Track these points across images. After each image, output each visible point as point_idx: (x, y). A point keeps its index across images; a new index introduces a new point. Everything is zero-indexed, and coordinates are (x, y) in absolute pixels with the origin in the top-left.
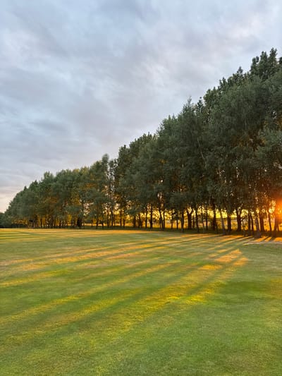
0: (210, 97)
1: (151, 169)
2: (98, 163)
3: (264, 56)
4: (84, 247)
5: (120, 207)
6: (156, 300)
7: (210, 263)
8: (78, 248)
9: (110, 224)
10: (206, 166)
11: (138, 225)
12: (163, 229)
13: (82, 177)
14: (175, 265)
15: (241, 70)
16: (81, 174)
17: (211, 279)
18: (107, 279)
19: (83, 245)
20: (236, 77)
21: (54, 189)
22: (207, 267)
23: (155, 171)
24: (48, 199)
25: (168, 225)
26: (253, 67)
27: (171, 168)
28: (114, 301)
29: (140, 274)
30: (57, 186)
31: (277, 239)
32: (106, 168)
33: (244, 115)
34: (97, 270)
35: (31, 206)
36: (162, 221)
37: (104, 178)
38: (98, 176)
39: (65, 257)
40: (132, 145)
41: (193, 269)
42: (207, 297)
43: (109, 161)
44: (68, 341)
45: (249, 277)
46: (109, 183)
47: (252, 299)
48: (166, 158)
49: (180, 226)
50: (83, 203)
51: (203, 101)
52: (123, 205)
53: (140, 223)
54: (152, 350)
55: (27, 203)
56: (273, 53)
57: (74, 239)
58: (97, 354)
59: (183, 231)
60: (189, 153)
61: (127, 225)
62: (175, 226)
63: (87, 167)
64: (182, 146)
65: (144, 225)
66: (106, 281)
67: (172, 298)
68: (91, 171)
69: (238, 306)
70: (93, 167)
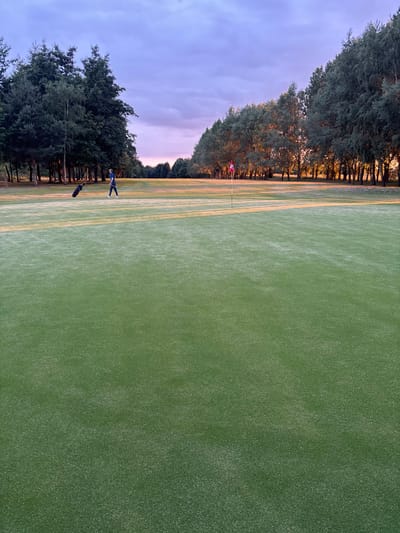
11: (331, 176)
13: (265, 115)
16: (264, 111)
21: (235, 131)
24: (230, 144)
30: (238, 128)
35: (212, 153)
55: (208, 148)
61: (320, 176)
65: (337, 177)
68: (275, 107)
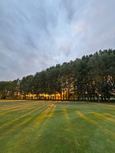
0: (47, 69)
1: (32, 83)
2: (15, 80)
3: (58, 64)
4: (11, 105)
5: (20, 93)
6: (41, 117)
7: (49, 107)
8: (9, 105)
9: (16, 98)
10: (46, 84)
11: (25, 98)
12: (32, 99)
13: (9, 84)
14: (41, 108)
15: (54, 66)
16: (9, 83)
17: (51, 111)
18: (24, 113)
19: (10, 104)
20: (53, 67)
22: (49, 108)
23: (33, 84)
25: (34, 98)
26: (56, 66)
27: (37, 84)
28: (30, 118)
29: (33, 111)
31: (59, 101)
32: (18, 82)
33: (55, 75)
34: (20, 111)
36: (32, 97)
37: (17, 84)
38: (15, 84)
39: (6, 108)
40: (27, 77)
41: (46, 109)
42: (52, 115)
43: (19, 80)
44: (24, 130)
45: (58, 110)
46: (18, 86)
47: (62, 114)
48: (36, 81)
49: (37, 98)
50: (7, 91)
51: (46, 70)
52: (21, 92)
53: (26, 98)
54: (48, 128)
56: (60, 64)
57: (5, 102)
58: (35, 132)
59: (38, 100)
60: (42, 81)
61: (21, 98)
62: (35, 98)
63: (11, 81)
64: (41, 79)
65: (27, 98)
66: (24, 114)
67: (45, 116)
68: (12, 82)
69: (60, 116)
70: (13, 81)
